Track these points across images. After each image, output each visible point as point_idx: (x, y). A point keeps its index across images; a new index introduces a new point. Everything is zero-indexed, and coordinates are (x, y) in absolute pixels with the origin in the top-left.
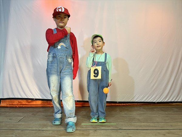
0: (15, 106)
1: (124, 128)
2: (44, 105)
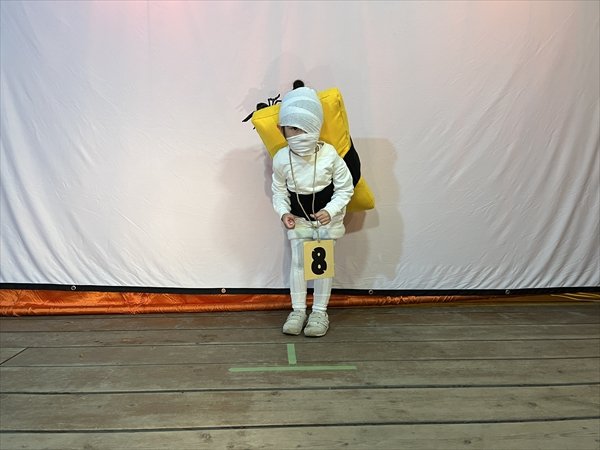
0: (5, 311)
1: (382, 382)
2: (108, 306)
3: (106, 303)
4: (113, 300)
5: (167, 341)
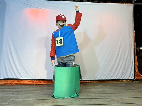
3: (29, 82)
4: (30, 82)
5: (42, 90)
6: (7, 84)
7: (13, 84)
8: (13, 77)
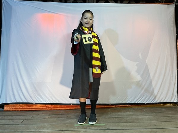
0: (16, 110)
1: (111, 128)
2: (43, 108)
4: (44, 106)
5: (58, 118)
6: (15, 110)
7: (23, 109)
8: (23, 101)
